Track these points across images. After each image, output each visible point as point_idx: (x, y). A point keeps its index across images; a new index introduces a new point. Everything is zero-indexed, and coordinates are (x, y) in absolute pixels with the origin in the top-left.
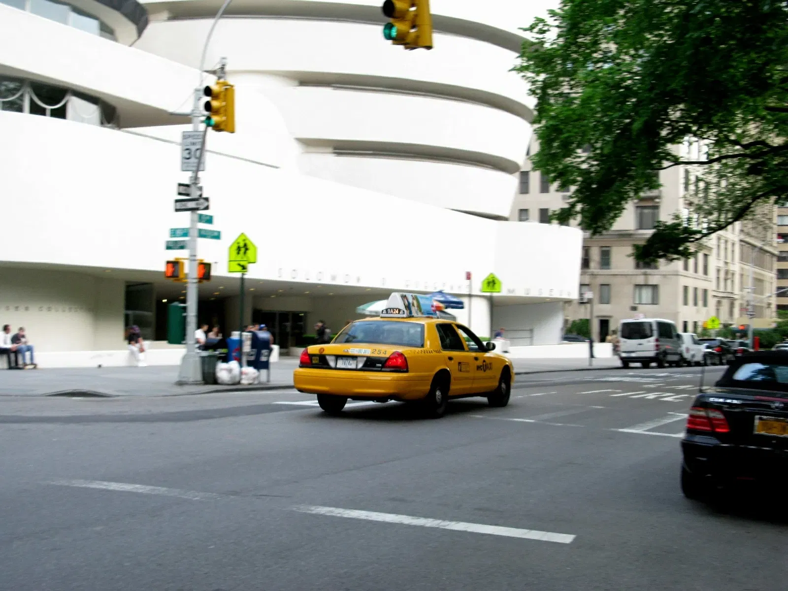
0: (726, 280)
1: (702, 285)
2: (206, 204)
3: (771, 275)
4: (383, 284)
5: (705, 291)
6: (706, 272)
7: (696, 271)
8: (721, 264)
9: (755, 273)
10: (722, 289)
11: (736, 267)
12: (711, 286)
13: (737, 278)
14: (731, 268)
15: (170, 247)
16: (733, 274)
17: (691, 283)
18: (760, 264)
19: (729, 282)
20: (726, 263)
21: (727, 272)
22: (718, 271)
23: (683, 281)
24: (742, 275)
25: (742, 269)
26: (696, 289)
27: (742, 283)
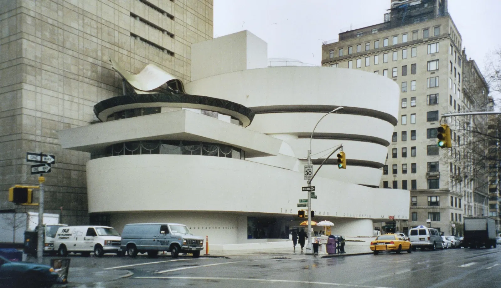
0: (468, 210)
1: (459, 212)
2: (314, 189)
3: (487, 207)
4: (336, 215)
5: (460, 215)
6: (460, 206)
7: (456, 206)
8: (466, 203)
9: (480, 206)
10: (467, 214)
11: (472, 204)
12: (462, 213)
13: (473, 208)
14: (471, 204)
15: (299, 206)
16: (471, 207)
17: (454, 212)
18: (481, 202)
19: (470, 211)
20: (468, 202)
21: (469, 206)
22: (465, 206)
23: (451, 211)
24: (475, 208)
25: (475, 205)
26: (456, 214)
27: (475, 211)
